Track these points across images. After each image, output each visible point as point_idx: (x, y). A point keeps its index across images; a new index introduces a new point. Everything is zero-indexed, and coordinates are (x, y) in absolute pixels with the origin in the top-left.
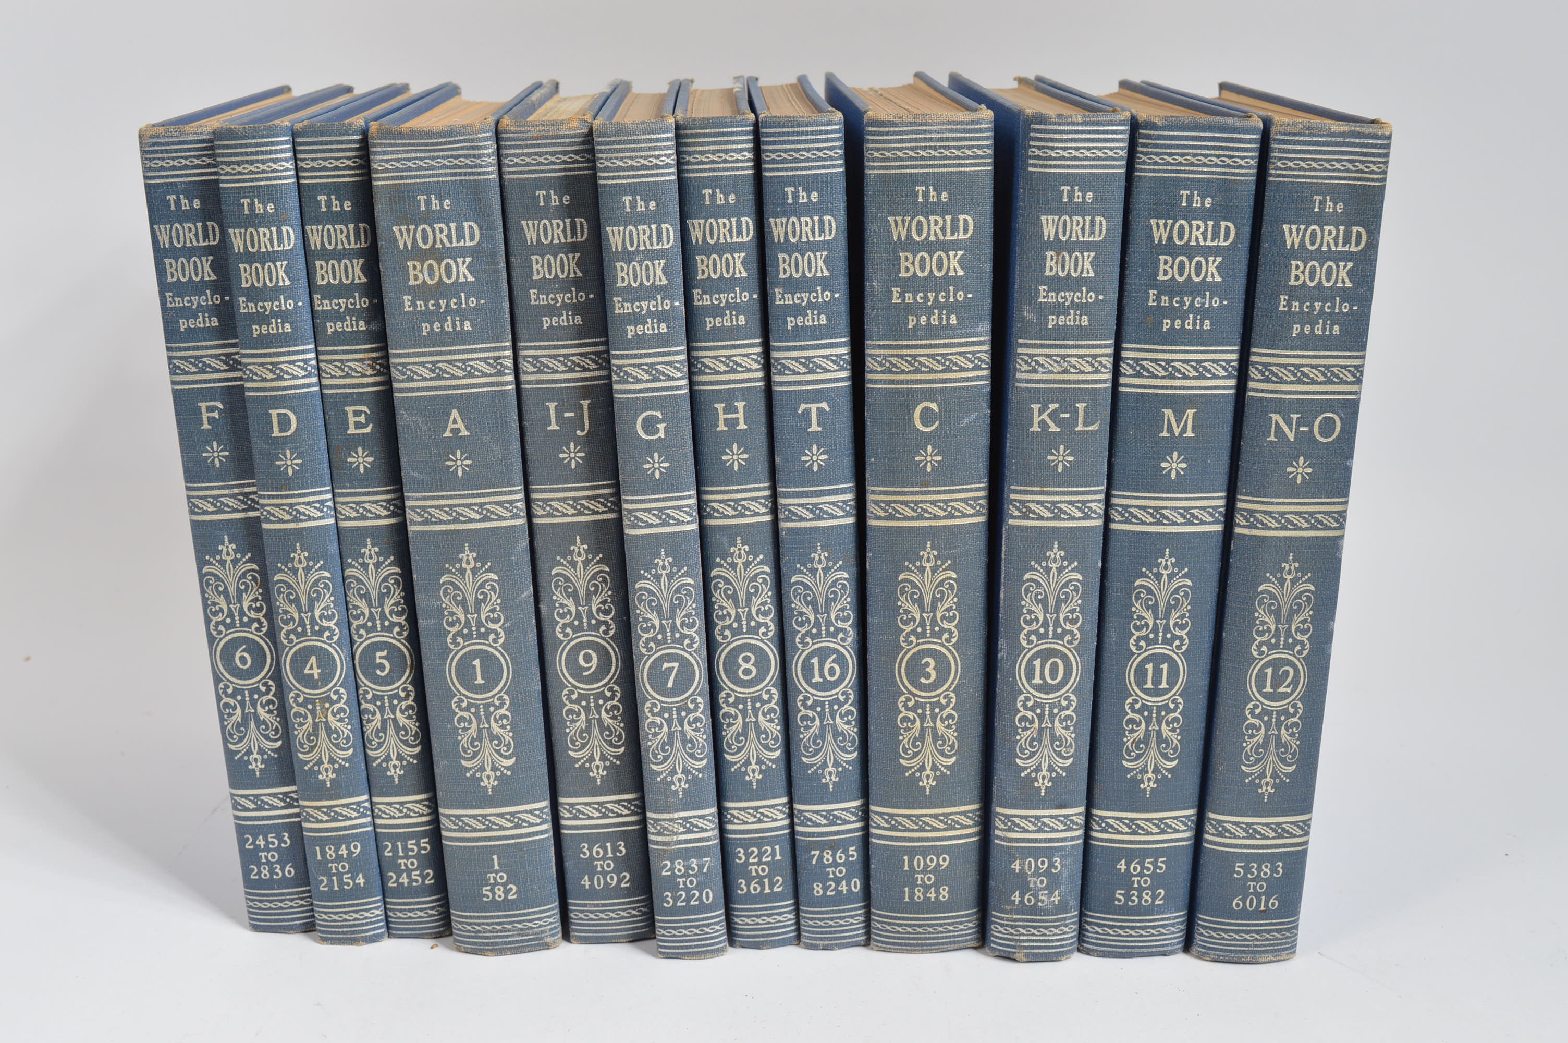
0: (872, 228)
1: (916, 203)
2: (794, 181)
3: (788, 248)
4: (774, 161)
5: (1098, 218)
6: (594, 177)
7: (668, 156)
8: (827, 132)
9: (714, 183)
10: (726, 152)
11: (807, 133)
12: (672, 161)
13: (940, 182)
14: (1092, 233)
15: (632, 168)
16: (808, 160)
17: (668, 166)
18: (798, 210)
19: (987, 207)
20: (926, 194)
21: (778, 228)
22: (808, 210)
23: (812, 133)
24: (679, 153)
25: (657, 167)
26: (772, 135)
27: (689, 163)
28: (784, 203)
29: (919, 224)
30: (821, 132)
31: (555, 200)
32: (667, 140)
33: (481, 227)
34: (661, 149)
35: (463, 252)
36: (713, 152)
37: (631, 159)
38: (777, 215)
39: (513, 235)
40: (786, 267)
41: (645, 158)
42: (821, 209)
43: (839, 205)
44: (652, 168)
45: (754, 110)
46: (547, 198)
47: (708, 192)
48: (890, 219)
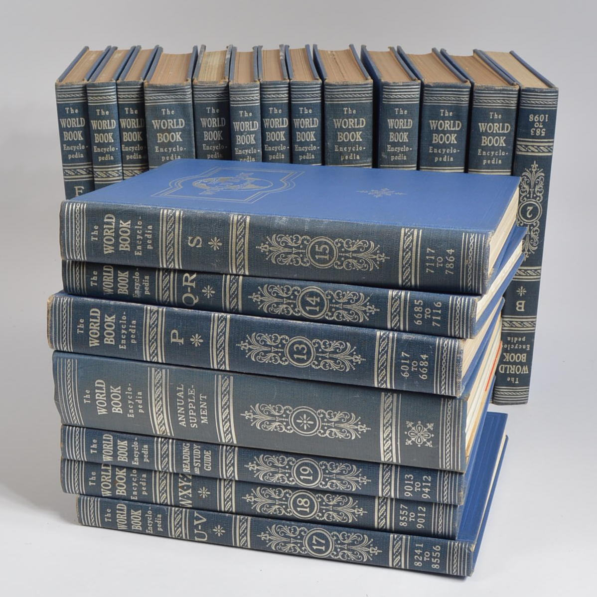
0: (328, 123)
1: (344, 114)
2: (303, 106)
3: (300, 130)
4: (295, 98)
5: (409, 120)
6: (229, 104)
7: (257, 96)
8: (315, 87)
9: (274, 105)
10: (278, 94)
11: (308, 88)
12: (258, 98)
13: (353, 106)
14: (407, 125)
15: (243, 101)
16: (308, 98)
17: (257, 100)
18: (305, 116)
19: (370, 115)
20: (347, 111)
21: (297, 122)
22: (308, 116)
23: (310, 88)
24: (261, 94)
25: (253, 100)
26: (295, 88)
27: (264, 98)
28: (299, 114)
29: (345, 122)
30: (313, 88)
31: (213, 111)
32: (257, 90)
33: (185, 121)
34: (254, 94)
35: (178, 130)
36: (274, 94)
37: (243, 97)
38: (296, 118)
39: (197, 123)
40: (299, 137)
41: (248, 97)
42: (312, 116)
43: (320, 114)
44: (251, 100)
45: (289, 78)
46: (211, 110)
47: (271, 109)
48: (334, 120)
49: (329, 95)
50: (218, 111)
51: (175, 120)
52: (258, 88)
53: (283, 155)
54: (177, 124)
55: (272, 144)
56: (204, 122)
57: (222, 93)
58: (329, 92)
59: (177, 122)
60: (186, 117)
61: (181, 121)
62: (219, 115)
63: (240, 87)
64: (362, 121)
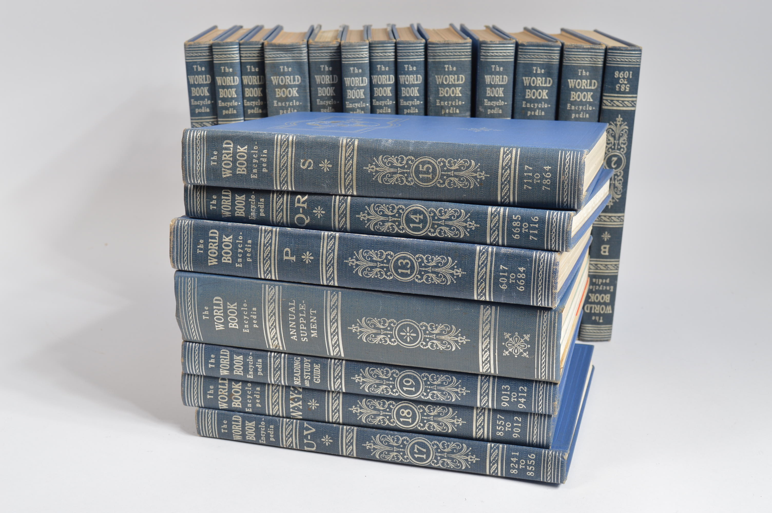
0: (430, 79)
1: (445, 71)
2: (408, 63)
3: (405, 86)
4: (401, 56)
5: (505, 76)
6: (340, 61)
7: (366, 54)
8: (419, 46)
9: (381, 63)
10: (386, 52)
11: (413, 47)
12: (367, 55)
13: (453, 64)
14: (503, 81)
15: (354, 58)
16: (413, 56)
17: (366, 57)
18: (409, 73)
19: (469, 72)
20: (448, 68)
21: (402, 78)
22: (412, 73)
23: (414, 47)
24: (370, 53)
25: (362, 58)
26: (401, 47)
27: (373, 56)
28: (404, 70)
29: (446, 78)
30: (417, 46)
31: (327, 69)
32: (366, 48)
33: (301, 78)
34: (364, 51)
35: (295, 86)
36: (381, 53)
37: (354, 55)
38: (402, 74)
39: (312, 80)
40: (404, 92)
41: (358, 55)
42: (416, 73)
43: (423, 71)
44: (360, 58)
45: (395, 38)
46: (324, 68)
47: (379, 66)
48: (436, 76)
49: (432, 53)
50: (331, 69)
51: (292, 77)
52: (367, 47)
53: (389, 109)
54: (294, 80)
55: (379, 99)
56: (318, 79)
57: (335, 52)
58: (432, 50)
59: (294, 78)
60: (301, 73)
61: (298, 78)
62: (332, 73)
63: (351, 45)
64: (462, 77)
